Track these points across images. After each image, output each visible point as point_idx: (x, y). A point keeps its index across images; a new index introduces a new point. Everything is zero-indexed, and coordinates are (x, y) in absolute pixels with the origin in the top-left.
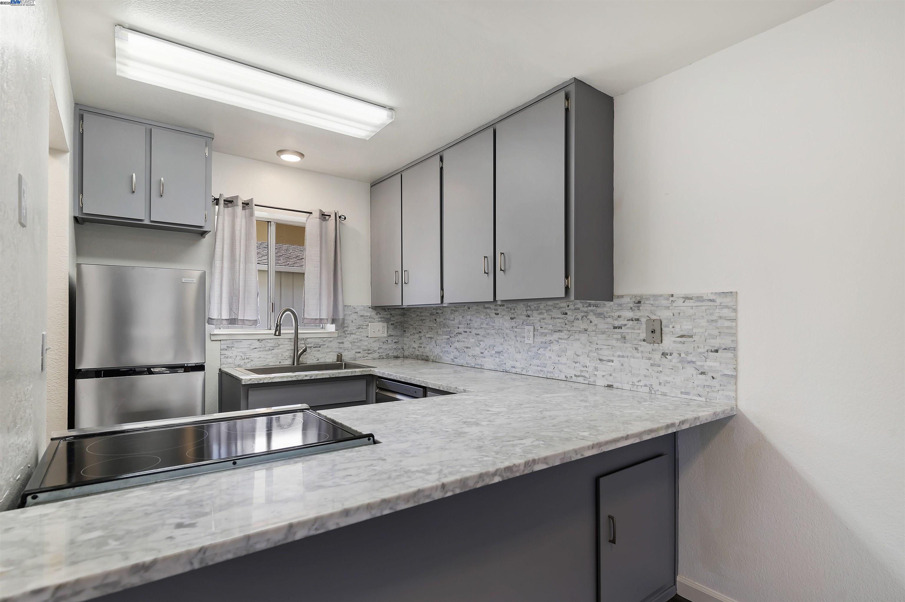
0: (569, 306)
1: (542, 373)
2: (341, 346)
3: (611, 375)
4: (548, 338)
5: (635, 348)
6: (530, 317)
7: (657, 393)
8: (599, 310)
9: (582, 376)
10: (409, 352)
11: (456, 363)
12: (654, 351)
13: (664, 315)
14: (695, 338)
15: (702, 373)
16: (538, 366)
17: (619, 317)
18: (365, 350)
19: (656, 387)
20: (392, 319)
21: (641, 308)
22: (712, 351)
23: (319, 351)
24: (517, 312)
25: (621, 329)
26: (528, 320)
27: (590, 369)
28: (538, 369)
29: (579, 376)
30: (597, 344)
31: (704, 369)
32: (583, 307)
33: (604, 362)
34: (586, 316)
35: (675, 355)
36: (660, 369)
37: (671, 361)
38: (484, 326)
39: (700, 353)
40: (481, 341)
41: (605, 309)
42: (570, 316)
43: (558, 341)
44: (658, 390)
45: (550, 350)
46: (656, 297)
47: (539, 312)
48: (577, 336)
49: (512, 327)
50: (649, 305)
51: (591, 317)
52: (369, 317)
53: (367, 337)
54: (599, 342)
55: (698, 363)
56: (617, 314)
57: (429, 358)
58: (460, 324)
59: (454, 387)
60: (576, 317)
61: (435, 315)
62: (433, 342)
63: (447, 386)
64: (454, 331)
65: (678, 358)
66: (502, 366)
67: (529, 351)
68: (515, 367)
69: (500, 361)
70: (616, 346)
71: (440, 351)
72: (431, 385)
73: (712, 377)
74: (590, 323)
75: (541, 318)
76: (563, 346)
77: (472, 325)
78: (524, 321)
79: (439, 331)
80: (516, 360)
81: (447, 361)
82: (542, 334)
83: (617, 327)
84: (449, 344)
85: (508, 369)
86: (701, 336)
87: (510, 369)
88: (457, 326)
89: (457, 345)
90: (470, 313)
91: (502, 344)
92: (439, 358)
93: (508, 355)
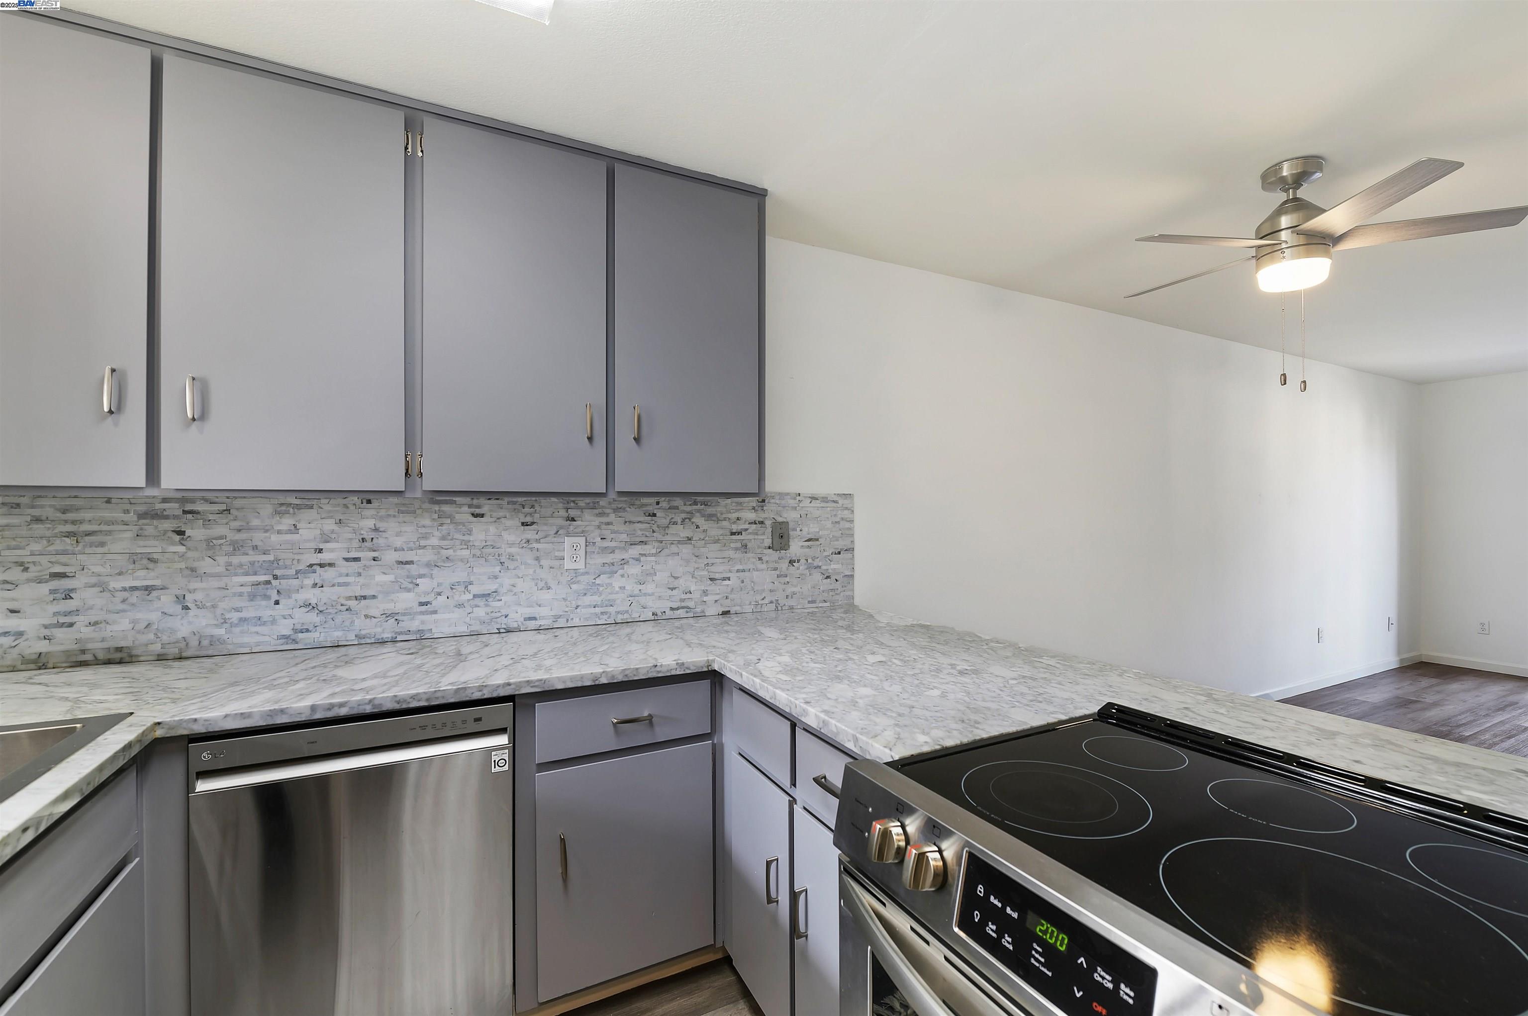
0: (660, 503)
1: (605, 617)
3: (727, 598)
4: (618, 556)
5: (759, 558)
6: (576, 521)
8: (710, 510)
9: (683, 608)
11: (306, 645)
12: (780, 559)
13: (790, 516)
14: (821, 541)
15: (828, 577)
16: (594, 607)
17: (738, 519)
19: (782, 602)
21: (765, 508)
22: (836, 554)
24: (540, 511)
25: (741, 535)
26: (571, 527)
27: (696, 595)
28: (596, 612)
29: (678, 609)
30: (707, 558)
31: (829, 573)
32: (685, 505)
33: (717, 581)
34: (690, 519)
35: (803, 561)
36: (787, 579)
37: (798, 569)
38: (434, 541)
39: (826, 557)
41: (719, 509)
42: (662, 518)
43: (638, 560)
44: (785, 605)
45: (622, 576)
46: (782, 495)
48: (674, 549)
49: (528, 541)
50: (775, 505)
51: (698, 520)
54: (710, 555)
55: (824, 567)
56: (734, 516)
58: (328, 542)
59: (647, 667)
60: (673, 520)
61: (175, 517)
62: (166, 600)
63: (633, 668)
64: (295, 562)
65: (805, 564)
66: (497, 623)
67: (572, 583)
68: (535, 619)
69: (488, 614)
70: (734, 558)
71: (216, 622)
72: (564, 682)
73: (836, 579)
74: (697, 528)
75: (602, 523)
76: (649, 567)
77: (381, 542)
78: (561, 527)
79: (206, 565)
80: (537, 604)
81: (258, 644)
82: (604, 550)
83: (736, 533)
84: (267, 597)
85: (515, 625)
86: (826, 539)
87: (520, 624)
88: (313, 545)
89: (312, 596)
90: (376, 513)
91: (496, 577)
92: (205, 643)
93: (514, 596)
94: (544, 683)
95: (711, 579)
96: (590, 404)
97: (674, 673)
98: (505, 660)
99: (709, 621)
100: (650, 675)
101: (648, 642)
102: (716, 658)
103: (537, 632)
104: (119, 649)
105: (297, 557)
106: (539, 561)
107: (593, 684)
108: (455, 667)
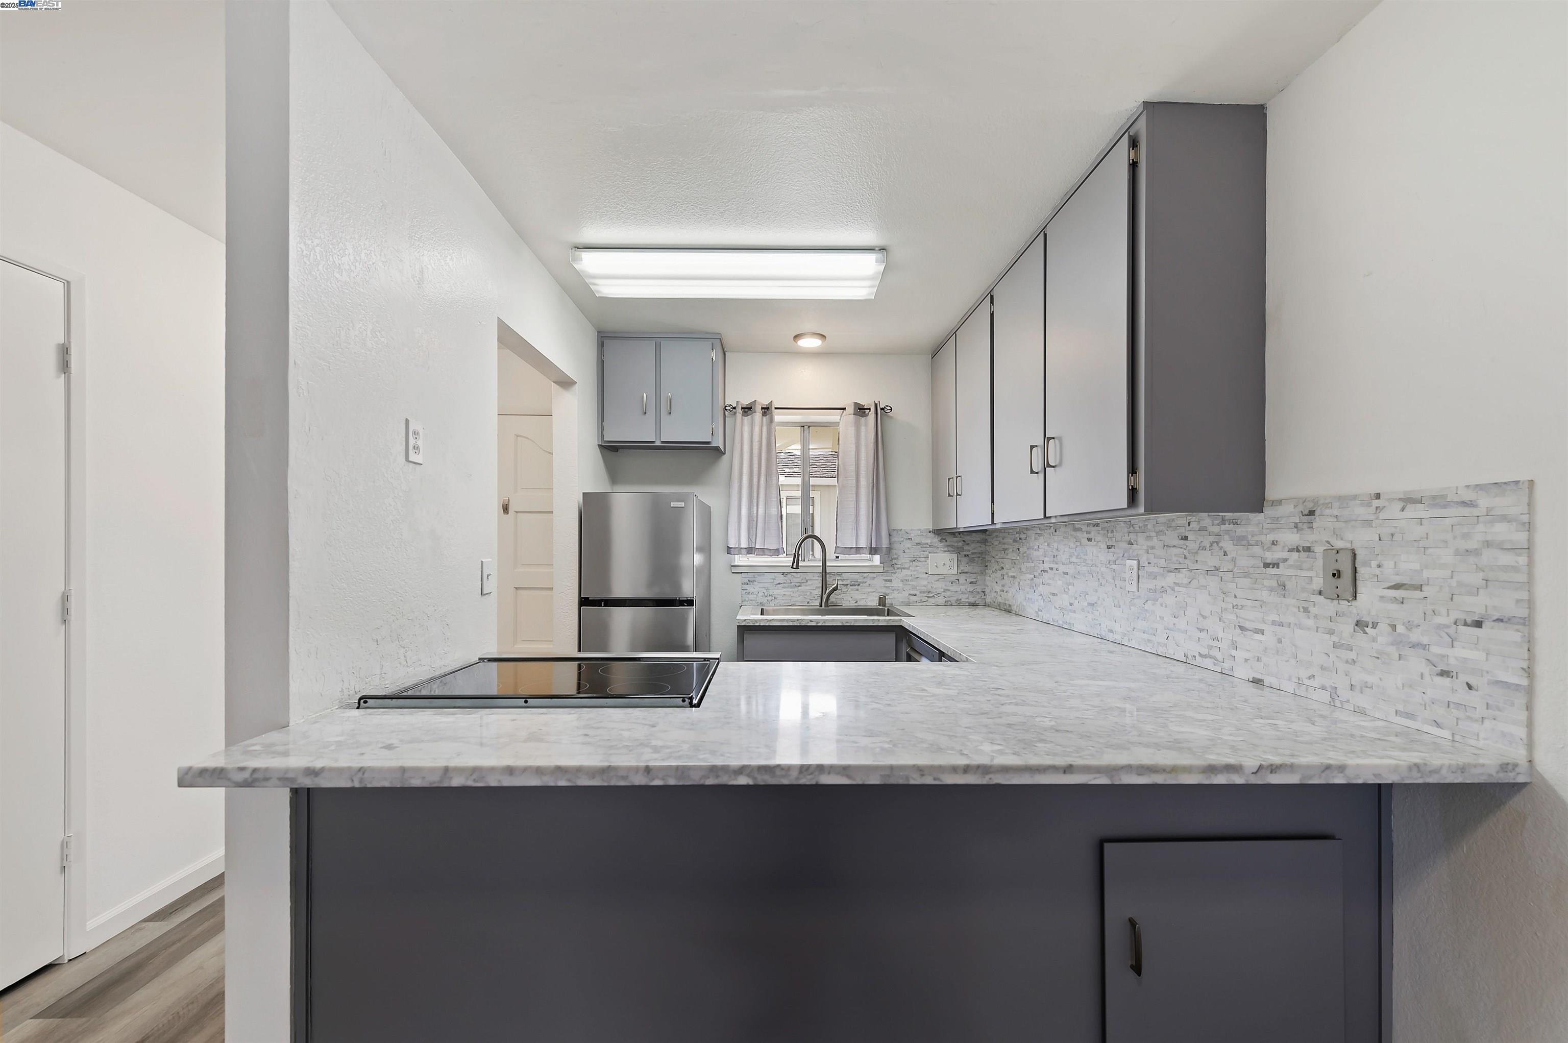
0: (1191, 523)
1: (1152, 645)
2: (888, 584)
3: (1259, 659)
4: (1160, 583)
5: (1303, 607)
6: (1133, 545)
7: (1346, 706)
8: (1240, 531)
9: (1211, 657)
10: (991, 598)
11: (1040, 618)
12: (1339, 616)
13: (1359, 538)
14: (1428, 591)
15: (1444, 673)
16: (1144, 633)
17: (1273, 543)
18: (923, 592)
19: (1344, 693)
20: (966, 548)
21: (1314, 525)
22: (1466, 624)
23: (857, 590)
25: (1278, 567)
26: (1131, 550)
27: (1224, 645)
28: (1144, 638)
29: (1206, 657)
30: (1235, 597)
31: (1448, 665)
32: (1213, 525)
33: (1248, 633)
34: (1217, 543)
35: (1383, 627)
36: (1352, 655)
37: (1374, 640)
38: (1074, 559)
39: (1439, 627)
40: (1070, 584)
41: (1250, 528)
42: (1193, 543)
43: (1173, 590)
44: (1348, 701)
45: (1162, 605)
46: (1344, 500)
47: (1146, 535)
48: (1202, 580)
49: (1110, 562)
50: (1331, 519)
51: (1227, 544)
52: (930, 545)
53: (927, 573)
54: (1239, 593)
55: (1435, 650)
56: (1271, 537)
57: (1012, 609)
58: (1045, 557)
60: (1202, 545)
61: (1018, 541)
62: (1016, 583)
64: (1038, 568)
65: (1390, 634)
67: (1131, 605)
68: (1113, 632)
69: (1093, 620)
70: (1269, 603)
71: (1024, 599)
73: (1468, 684)
74: (1224, 555)
75: (1149, 546)
76: (1181, 598)
77: (1059, 558)
78: (1126, 551)
80: (1114, 619)
81: (1031, 614)
82: (1148, 574)
83: (1270, 564)
85: (1104, 636)
86: (1441, 587)
87: (1107, 635)
89: (1042, 589)
91: (1097, 591)
92: (1022, 609)
93: (1104, 609)
95: (1241, 628)
103: (1113, 644)
104: (1010, 606)
105: (1039, 565)
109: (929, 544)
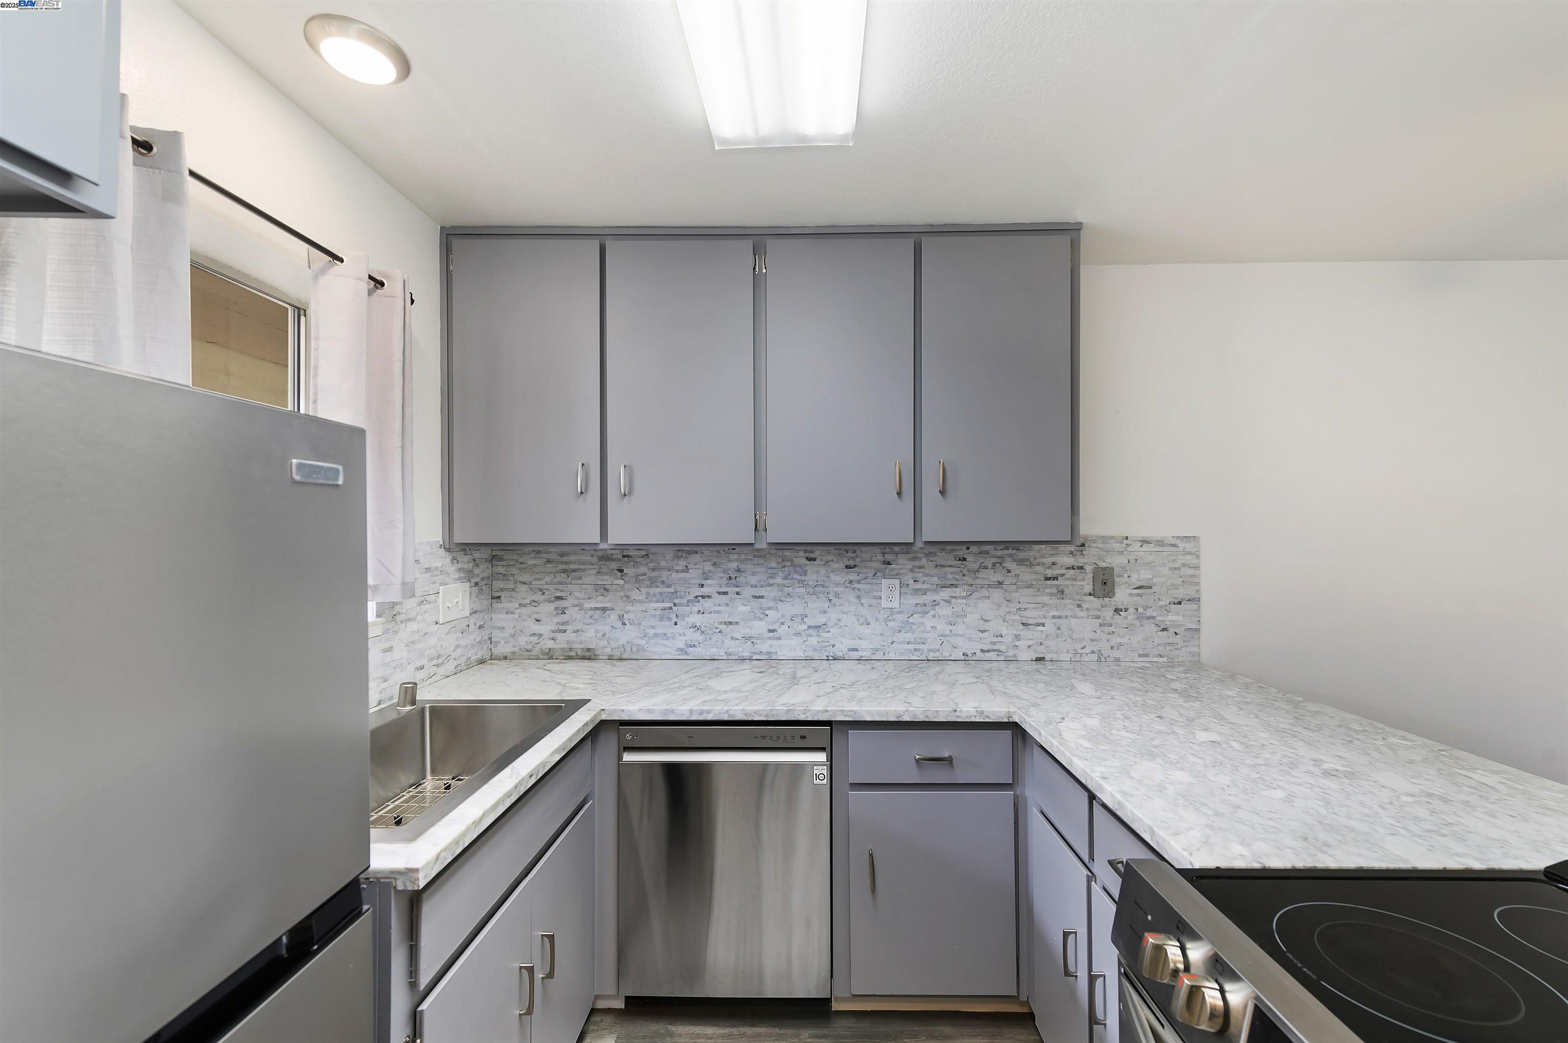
0: (971, 550)
1: (918, 653)
2: (389, 658)
3: (1041, 644)
4: (930, 597)
5: (1077, 605)
6: (891, 564)
8: (1021, 555)
9: (994, 650)
10: (514, 646)
11: (692, 656)
12: (1103, 607)
13: (1115, 561)
14: (1155, 589)
15: (1164, 630)
16: (908, 644)
17: (1053, 564)
18: (433, 659)
19: (1106, 653)
20: (476, 571)
21: (1084, 553)
22: (1174, 604)
24: (861, 557)
25: (1057, 580)
26: (887, 570)
27: (1008, 639)
28: (910, 648)
29: (989, 651)
30: (1019, 602)
31: (1166, 625)
32: (995, 550)
33: (1031, 627)
34: (1001, 564)
35: (1131, 610)
36: (1112, 629)
37: (1126, 618)
38: (779, 580)
39: (1161, 606)
40: (770, 608)
41: (1032, 554)
42: (972, 562)
43: (948, 602)
44: (1109, 656)
45: (934, 616)
46: (1105, 539)
47: (910, 556)
48: (984, 592)
49: (851, 582)
50: (1097, 549)
51: (1009, 564)
52: (441, 571)
53: (437, 623)
54: (1023, 599)
56: (1051, 560)
57: (597, 653)
58: (707, 579)
59: (947, 711)
60: (983, 565)
61: (619, 560)
62: (613, 617)
63: (934, 710)
64: (687, 593)
65: (1134, 614)
66: (826, 651)
67: (888, 621)
68: (857, 650)
69: (819, 643)
70: (1049, 604)
71: (641, 636)
72: (872, 715)
73: (1175, 632)
74: (1008, 573)
75: (915, 566)
76: (959, 609)
77: (741, 580)
78: (879, 570)
79: (635, 594)
80: (858, 637)
81: (665, 653)
82: (916, 591)
83: (1051, 578)
84: (670, 619)
85: (841, 654)
86: (1162, 587)
87: (844, 653)
88: (698, 581)
89: (697, 619)
90: (738, 557)
91: (825, 612)
92: (635, 649)
93: (840, 629)
94: (855, 714)
95: (1023, 624)
96: (899, 463)
97: (973, 719)
98: (827, 688)
99: (1020, 667)
100: (950, 719)
101: (954, 684)
102: (1018, 711)
103: (859, 661)
104: (589, 650)
105: (688, 590)
106: (860, 600)
107: (897, 720)
108: (789, 689)
109: (440, 569)
